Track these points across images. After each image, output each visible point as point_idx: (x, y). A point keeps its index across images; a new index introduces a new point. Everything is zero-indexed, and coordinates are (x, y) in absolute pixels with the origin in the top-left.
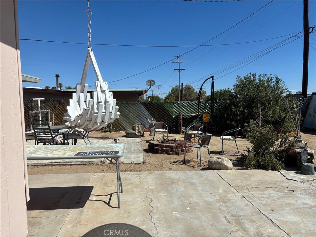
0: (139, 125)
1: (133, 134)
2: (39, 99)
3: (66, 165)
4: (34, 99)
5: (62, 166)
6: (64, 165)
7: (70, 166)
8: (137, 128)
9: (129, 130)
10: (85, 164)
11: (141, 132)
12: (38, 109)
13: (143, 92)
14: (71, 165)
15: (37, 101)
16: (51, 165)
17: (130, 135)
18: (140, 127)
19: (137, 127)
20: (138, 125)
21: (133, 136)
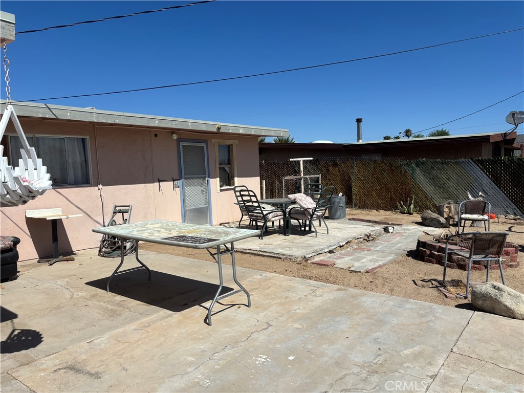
0: (452, 205)
1: (433, 219)
2: (301, 160)
3: (259, 255)
4: (291, 160)
5: (253, 257)
6: (255, 255)
7: (261, 258)
8: (446, 210)
9: (428, 213)
10: (280, 258)
11: (454, 219)
12: (300, 174)
13: (489, 139)
14: (264, 256)
15: (299, 162)
16: (242, 252)
17: (428, 222)
18: (452, 209)
19: (447, 207)
20: (449, 203)
21: (434, 224)
